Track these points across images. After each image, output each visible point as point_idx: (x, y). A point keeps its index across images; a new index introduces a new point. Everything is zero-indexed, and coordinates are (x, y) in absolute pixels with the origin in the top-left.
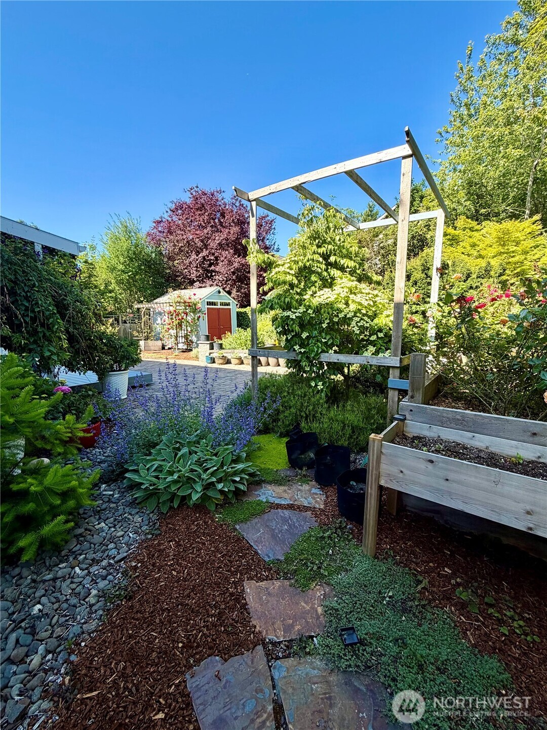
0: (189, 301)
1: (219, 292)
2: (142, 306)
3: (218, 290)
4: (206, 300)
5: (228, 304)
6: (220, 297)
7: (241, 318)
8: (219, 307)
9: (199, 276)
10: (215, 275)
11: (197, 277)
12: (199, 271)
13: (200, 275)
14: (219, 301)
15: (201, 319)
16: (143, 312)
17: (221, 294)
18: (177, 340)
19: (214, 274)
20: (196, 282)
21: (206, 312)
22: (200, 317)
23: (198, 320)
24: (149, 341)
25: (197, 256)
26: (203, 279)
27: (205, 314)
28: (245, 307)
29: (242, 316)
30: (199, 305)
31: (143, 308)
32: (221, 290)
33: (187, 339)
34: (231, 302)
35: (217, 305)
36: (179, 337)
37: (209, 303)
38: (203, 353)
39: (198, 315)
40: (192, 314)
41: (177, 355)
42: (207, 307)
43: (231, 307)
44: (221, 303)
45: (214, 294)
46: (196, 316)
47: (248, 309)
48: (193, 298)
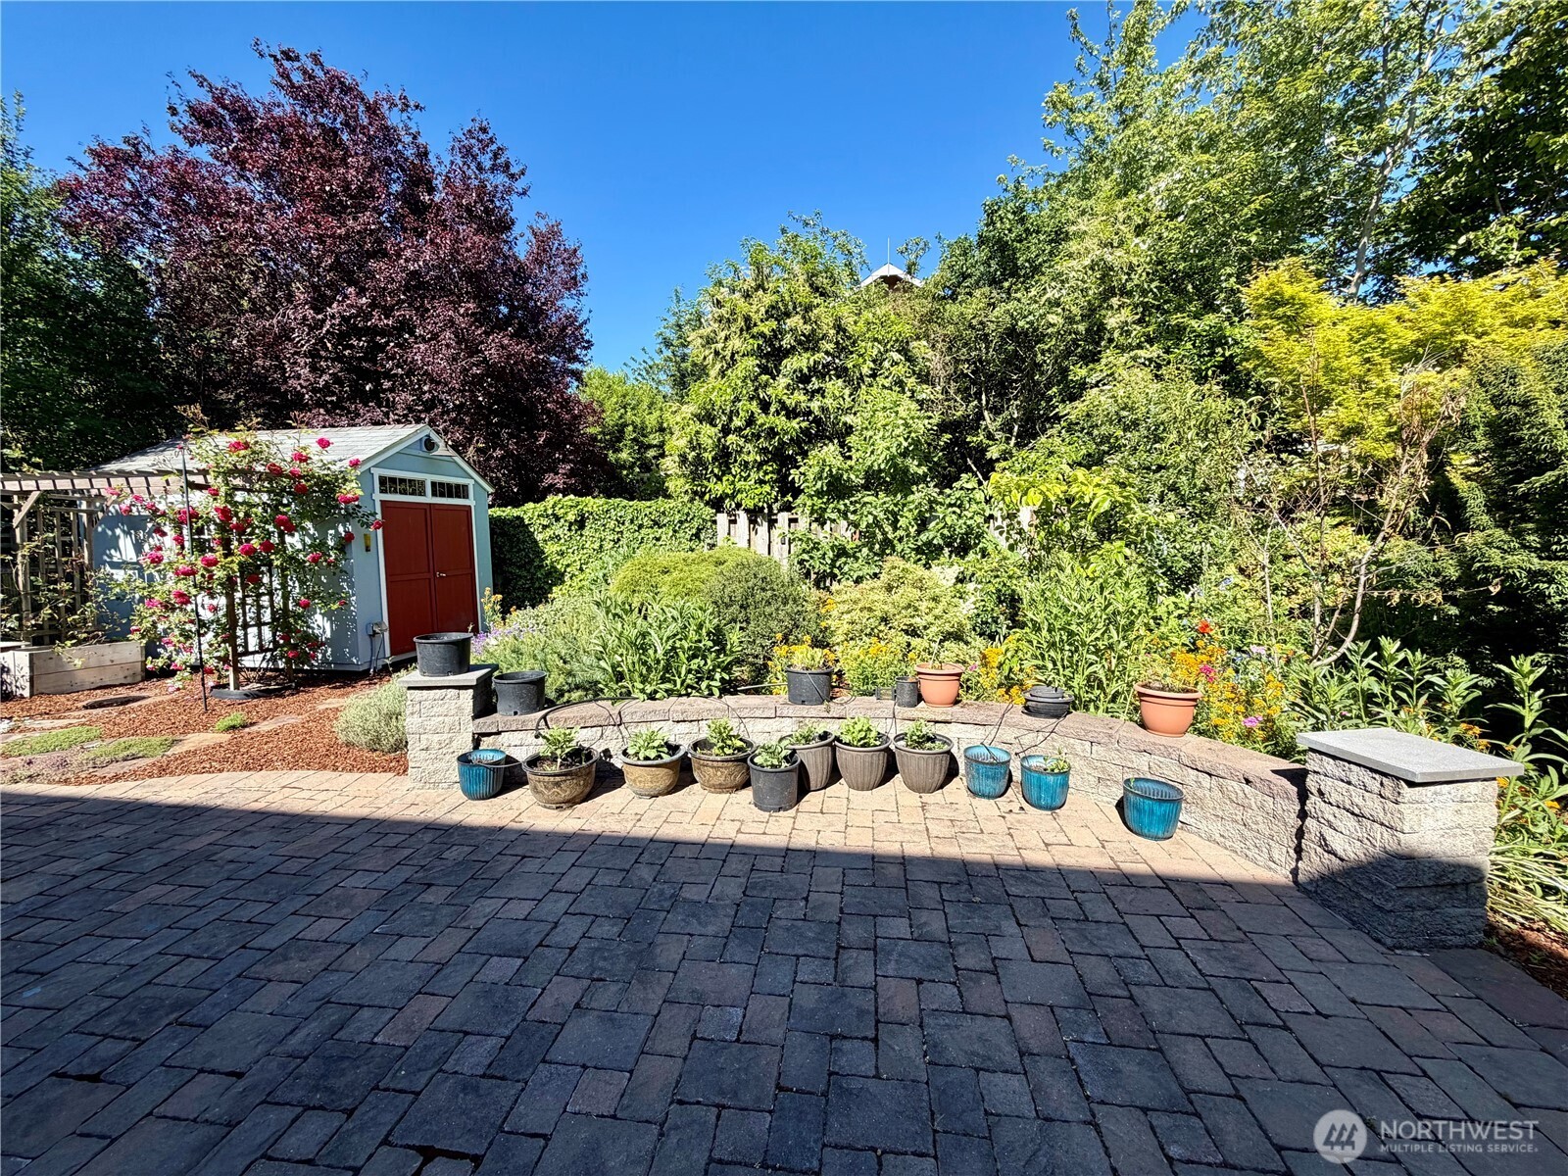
0: (301, 468)
1: (430, 445)
3: (421, 434)
4: (377, 472)
5: (460, 491)
6: (434, 465)
8: (429, 499)
11: (315, 391)
14: (429, 479)
15: (356, 547)
16: (19, 516)
18: (231, 639)
19: (387, 384)
21: (379, 518)
22: (349, 537)
23: (341, 548)
24: (63, 649)
27: (374, 527)
28: (517, 501)
29: (503, 534)
30: (352, 489)
31: (25, 493)
32: (438, 439)
33: (288, 630)
34: (470, 482)
35: (422, 493)
36: (246, 626)
37: (388, 484)
38: (436, 738)
39: (341, 529)
40: (308, 525)
41: (244, 727)
42: (378, 497)
43: (470, 502)
44: (433, 484)
45: (408, 451)
46: (332, 532)
47: (529, 511)
48: (315, 458)
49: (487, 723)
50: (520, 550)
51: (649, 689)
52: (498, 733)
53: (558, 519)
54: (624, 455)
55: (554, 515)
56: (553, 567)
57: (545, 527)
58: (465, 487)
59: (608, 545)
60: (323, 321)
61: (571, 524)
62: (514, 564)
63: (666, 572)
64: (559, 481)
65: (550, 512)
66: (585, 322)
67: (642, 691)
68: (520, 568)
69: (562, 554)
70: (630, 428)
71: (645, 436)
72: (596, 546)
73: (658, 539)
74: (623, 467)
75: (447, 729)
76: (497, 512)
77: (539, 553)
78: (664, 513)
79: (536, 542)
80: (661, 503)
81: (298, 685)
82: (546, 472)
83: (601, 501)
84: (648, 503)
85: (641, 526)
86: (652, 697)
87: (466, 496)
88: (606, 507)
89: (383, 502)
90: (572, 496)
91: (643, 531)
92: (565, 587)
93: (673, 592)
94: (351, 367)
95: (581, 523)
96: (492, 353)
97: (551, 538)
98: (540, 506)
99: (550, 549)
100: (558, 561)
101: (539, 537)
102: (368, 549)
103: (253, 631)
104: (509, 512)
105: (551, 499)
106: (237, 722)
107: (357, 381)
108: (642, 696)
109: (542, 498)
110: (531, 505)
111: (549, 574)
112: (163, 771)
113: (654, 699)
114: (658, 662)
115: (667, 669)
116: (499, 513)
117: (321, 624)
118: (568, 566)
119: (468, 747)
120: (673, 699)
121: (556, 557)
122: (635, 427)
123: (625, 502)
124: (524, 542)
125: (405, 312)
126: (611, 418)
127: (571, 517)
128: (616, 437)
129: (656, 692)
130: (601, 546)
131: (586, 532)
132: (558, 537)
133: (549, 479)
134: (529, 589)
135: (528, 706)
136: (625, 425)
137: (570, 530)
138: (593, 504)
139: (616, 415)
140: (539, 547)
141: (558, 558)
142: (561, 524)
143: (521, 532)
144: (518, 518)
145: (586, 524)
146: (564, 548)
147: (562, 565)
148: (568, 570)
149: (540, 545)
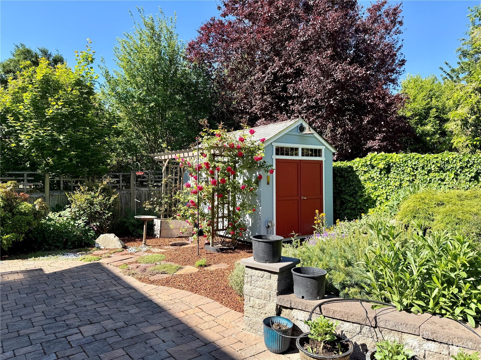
1: (302, 129)
2: (163, 158)
3: (298, 124)
4: (275, 145)
5: (317, 153)
6: (304, 139)
7: (339, 180)
8: (300, 157)
9: (266, 109)
10: (293, 104)
11: (261, 110)
12: (265, 100)
13: (266, 106)
14: (300, 146)
15: (263, 182)
16: (164, 168)
17: (307, 131)
18: (212, 223)
19: (290, 102)
20: (260, 118)
21: (274, 167)
22: (260, 177)
23: (257, 182)
24: (170, 220)
25: (263, 73)
26: (271, 112)
27: (272, 172)
28: (350, 157)
29: (341, 176)
30: (260, 154)
31: (165, 160)
32: (306, 125)
34: (322, 148)
35: (297, 155)
36: (218, 218)
37: (280, 151)
38: (258, 301)
39: (258, 173)
40: (245, 171)
41: (206, 266)
42: (275, 157)
43: (322, 158)
44: (303, 149)
45: (291, 133)
46: (254, 175)
47: (357, 163)
48: (248, 140)
49: (286, 300)
50: (350, 186)
51: (405, 302)
52: (291, 309)
53: (373, 167)
54: (428, 128)
55: (371, 164)
56: (369, 197)
57: (365, 172)
58: (320, 151)
59: (405, 184)
60: (265, 77)
61: (381, 170)
62: (347, 194)
63: (441, 204)
64: (375, 144)
65: (368, 163)
66: (399, 49)
67: (400, 302)
68: (350, 196)
69: (375, 189)
70: (434, 110)
71: (444, 114)
72: (397, 184)
73: (443, 180)
74: (428, 135)
75: (263, 297)
76: (339, 164)
77: (361, 188)
78: (448, 162)
79: (359, 181)
80: (447, 155)
81: (236, 248)
82: (369, 139)
83: (401, 155)
84: (436, 155)
85: (429, 171)
86: (407, 309)
88: (405, 159)
89: (277, 160)
90: (383, 153)
91: (431, 175)
92: (376, 209)
93: (446, 220)
94: (276, 97)
95: (388, 169)
96: (338, 75)
97: (369, 179)
98: (363, 160)
99: (368, 185)
100: (372, 193)
101: (362, 178)
102: (268, 184)
103: (220, 220)
104: (345, 164)
105: (370, 155)
106: (203, 263)
107: (278, 103)
108: (399, 307)
109: (365, 155)
110: (358, 159)
111: (366, 201)
112: (167, 283)
113: (409, 311)
114: (413, 282)
115: (423, 288)
116: (339, 165)
117: (248, 220)
118: (378, 196)
119: (273, 313)
120: (427, 315)
121: (371, 191)
122: (438, 109)
123: (418, 155)
124: (352, 181)
125: (299, 63)
126: (419, 105)
127: (381, 166)
128: (423, 117)
129: (412, 306)
130: (401, 185)
131: (391, 175)
132: (373, 179)
133: (370, 144)
134: (354, 209)
135: (311, 294)
136: (431, 108)
137: (380, 174)
138: (396, 157)
139: (424, 103)
140: (361, 184)
141: (373, 191)
142: (375, 170)
143: (351, 175)
144: (350, 167)
145: (391, 170)
146: (376, 185)
147: (375, 195)
148: (379, 199)
149: (362, 183)
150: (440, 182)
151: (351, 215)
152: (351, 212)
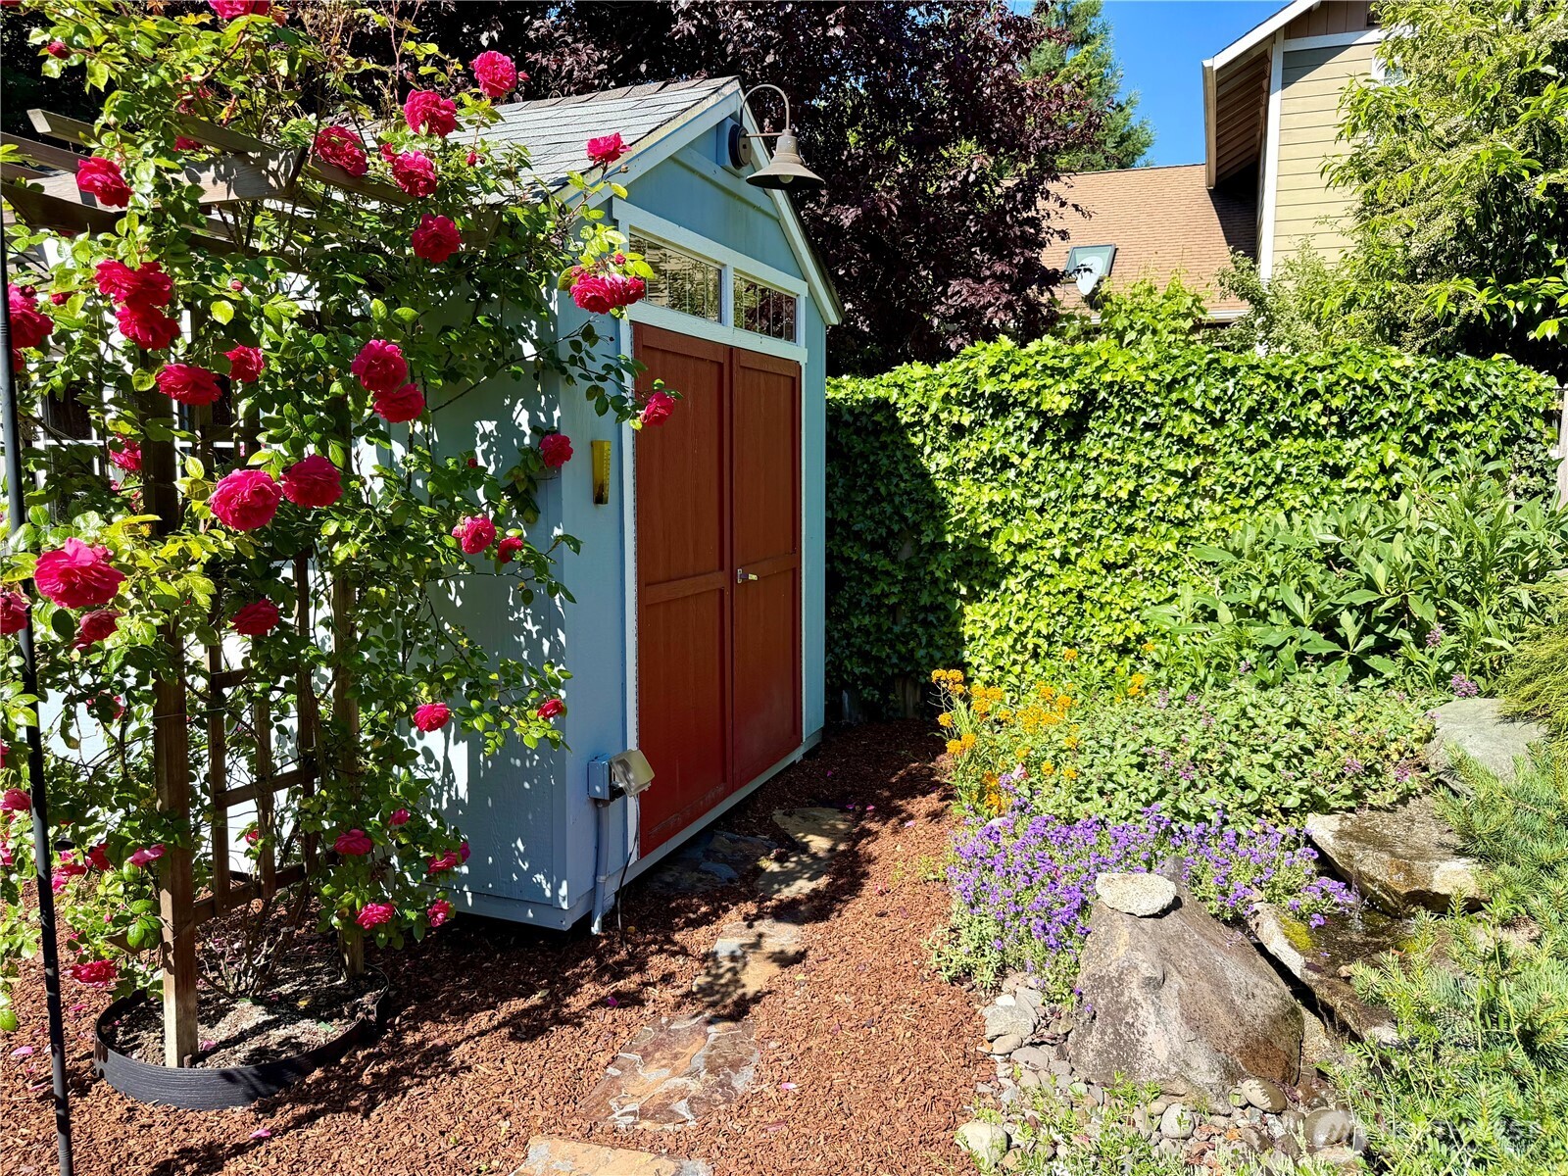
3: (725, 110)
5: (783, 315)
6: (739, 219)
14: (729, 262)
22: (552, 448)
34: (800, 289)
47: (916, 387)
50: (877, 498)
53: (1003, 408)
55: (992, 395)
57: (958, 431)
58: (792, 303)
68: (873, 547)
69: (1005, 511)
73: (1338, 472)
77: (935, 508)
78: (1376, 389)
79: (924, 475)
85: (1281, 431)
87: (788, 333)
92: (1008, 607)
95: (1078, 420)
97: (975, 466)
99: (970, 497)
100: (991, 533)
101: (937, 463)
102: (599, 499)
103: (242, 816)
104: (871, 388)
111: (962, 568)
118: (1022, 548)
121: (985, 521)
124: (889, 476)
131: (1090, 447)
132: (998, 464)
140: (934, 490)
141: (997, 523)
142: (1010, 423)
143: (884, 446)
144: (883, 405)
145: (1091, 424)
146: (1015, 494)
147: (1009, 543)
148: (1024, 558)
149: (941, 484)
150: (1326, 480)
151: (878, 640)
152: (878, 626)
